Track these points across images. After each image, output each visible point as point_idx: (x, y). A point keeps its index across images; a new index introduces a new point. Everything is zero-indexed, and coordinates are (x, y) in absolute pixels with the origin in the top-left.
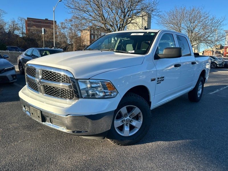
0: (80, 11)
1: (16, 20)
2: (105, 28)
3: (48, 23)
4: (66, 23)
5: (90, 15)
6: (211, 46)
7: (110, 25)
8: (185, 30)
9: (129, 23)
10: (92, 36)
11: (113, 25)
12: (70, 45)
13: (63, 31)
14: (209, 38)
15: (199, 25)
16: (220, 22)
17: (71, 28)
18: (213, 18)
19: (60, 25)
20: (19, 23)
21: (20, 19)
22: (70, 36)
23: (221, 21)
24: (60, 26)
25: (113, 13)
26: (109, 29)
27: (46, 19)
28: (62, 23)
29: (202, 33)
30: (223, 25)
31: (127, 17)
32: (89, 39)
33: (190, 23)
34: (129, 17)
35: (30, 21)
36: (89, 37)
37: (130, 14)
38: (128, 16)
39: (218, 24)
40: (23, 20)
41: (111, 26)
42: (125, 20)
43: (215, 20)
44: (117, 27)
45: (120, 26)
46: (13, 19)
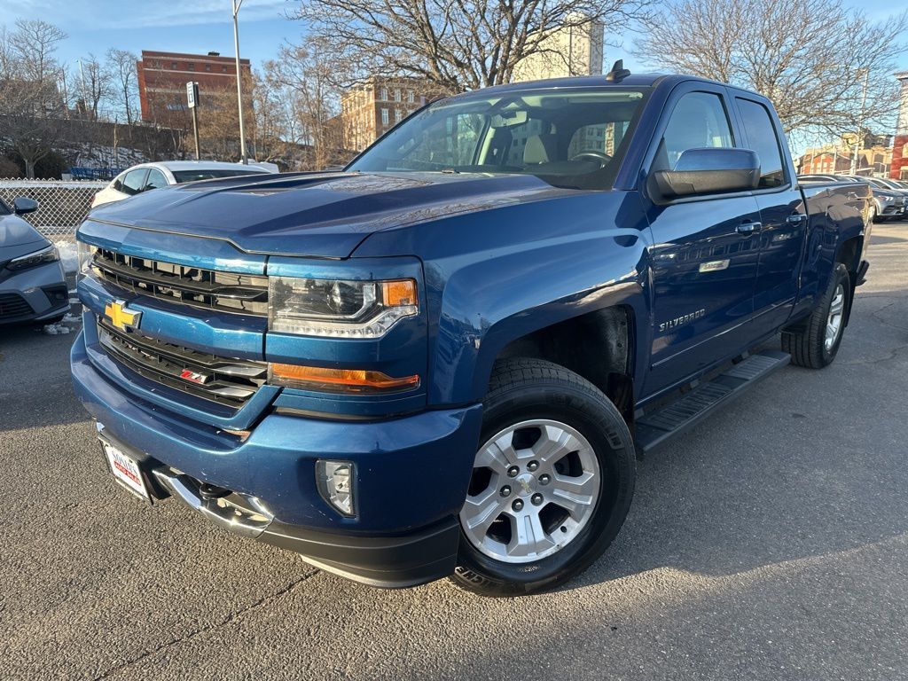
0: (334, 8)
1: (102, 61)
2: (437, 74)
3: (220, 68)
4: (286, 62)
5: (376, 23)
6: (847, 135)
7: (456, 59)
8: (744, 76)
9: (532, 51)
10: (385, 113)
11: (469, 60)
12: (302, 147)
13: (277, 97)
14: (839, 107)
15: (802, 52)
16: (882, 40)
17: (305, 82)
18: (857, 25)
19: (263, 73)
20: (113, 71)
21: (114, 56)
22: (300, 113)
23: (887, 33)
24: (263, 78)
25: (465, 11)
26: (454, 78)
27: (210, 54)
28: (271, 66)
29: (811, 86)
30: (898, 50)
31: (520, 27)
32: (373, 124)
33: (764, 46)
34: (530, 27)
35: (154, 64)
36: (372, 115)
37: (534, 16)
38: (527, 23)
39: (874, 49)
40: (127, 58)
41: (459, 64)
42: (515, 40)
43: (864, 31)
44: (484, 70)
45: (494, 64)
46: (89, 58)
